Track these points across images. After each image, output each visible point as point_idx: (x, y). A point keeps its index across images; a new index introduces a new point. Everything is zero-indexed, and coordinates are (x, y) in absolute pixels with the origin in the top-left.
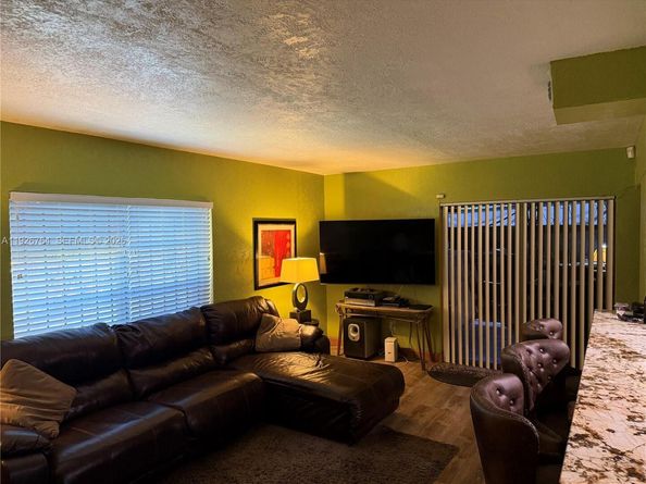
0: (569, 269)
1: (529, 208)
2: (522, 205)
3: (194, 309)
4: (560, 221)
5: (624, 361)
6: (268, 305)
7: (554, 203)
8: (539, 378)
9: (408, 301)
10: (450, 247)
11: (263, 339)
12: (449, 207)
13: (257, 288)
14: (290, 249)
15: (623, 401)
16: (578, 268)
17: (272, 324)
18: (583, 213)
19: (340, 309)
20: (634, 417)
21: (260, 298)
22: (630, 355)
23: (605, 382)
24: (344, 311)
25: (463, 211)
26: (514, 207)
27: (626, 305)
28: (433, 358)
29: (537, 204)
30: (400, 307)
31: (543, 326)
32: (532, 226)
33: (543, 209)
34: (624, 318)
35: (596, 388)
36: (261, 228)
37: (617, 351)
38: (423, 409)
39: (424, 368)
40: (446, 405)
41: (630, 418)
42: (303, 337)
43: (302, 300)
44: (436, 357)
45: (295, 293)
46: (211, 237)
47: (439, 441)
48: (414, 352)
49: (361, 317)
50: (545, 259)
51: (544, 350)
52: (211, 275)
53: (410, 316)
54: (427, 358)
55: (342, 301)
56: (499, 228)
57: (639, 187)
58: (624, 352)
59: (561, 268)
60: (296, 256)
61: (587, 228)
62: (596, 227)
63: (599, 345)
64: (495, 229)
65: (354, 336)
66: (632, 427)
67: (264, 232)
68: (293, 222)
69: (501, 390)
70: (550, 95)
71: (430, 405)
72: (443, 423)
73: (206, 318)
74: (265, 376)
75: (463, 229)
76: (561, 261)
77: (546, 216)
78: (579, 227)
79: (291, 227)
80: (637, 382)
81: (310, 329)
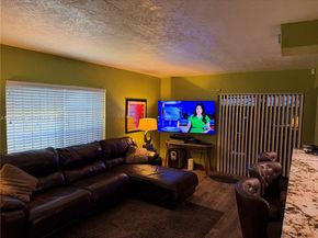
0: (280, 128)
1: (262, 97)
4: (276, 105)
5: (309, 173)
6: (132, 141)
7: (274, 96)
8: (267, 180)
12: (223, 96)
14: (143, 114)
15: (310, 192)
16: (284, 128)
17: (134, 150)
18: (287, 100)
19: (167, 144)
20: (316, 200)
21: (129, 137)
25: (229, 98)
27: (308, 146)
28: (212, 169)
29: (266, 96)
30: (196, 144)
31: (268, 155)
34: (308, 153)
37: (305, 168)
39: (207, 174)
40: (218, 192)
42: (149, 157)
43: (149, 139)
45: (145, 136)
46: (105, 106)
48: (202, 166)
49: (178, 148)
52: (104, 125)
53: (201, 148)
54: (209, 169)
55: (168, 141)
56: (246, 107)
58: (309, 169)
60: (146, 117)
61: (290, 108)
62: (294, 108)
63: (296, 165)
65: (173, 157)
67: (131, 105)
68: (145, 101)
70: (280, 41)
71: (210, 192)
72: (216, 200)
73: (102, 147)
74: (131, 176)
77: (270, 101)
78: (286, 108)
81: (152, 154)
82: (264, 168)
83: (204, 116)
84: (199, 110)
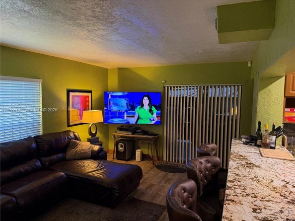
0: (221, 116)
1: (204, 89)
2: (200, 87)
3: (30, 138)
4: (217, 95)
5: (248, 169)
6: (75, 135)
7: (215, 87)
8: (205, 177)
9: (147, 132)
10: (167, 106)
11: (70, 153)
12: (168, 87)
13: (69, 126)
14: (88, 106)
15: (249, 197)
16: (225, 117)
17: (76, 145)
18: (228, 92)
19: (114, 136)
20: (256, 209)
21: (70, 131)
22: (250, 165)
23: (239, 183)
24: (117, 137)
25: (174, 90)
26: (197, 88)
27: (246, 137)
28: (159, 159)
29: (207, 87)
30: (144, 135)
31: (208, 147)
32: (205, 98)
33: (210, 90)
34: (246, 143)
35: (235, 188)
36: (71, 94)
37: (243, 163)
38: (152, 185)
39: (154, 164)
40: (163, 183)
41: (254, 211)
42: (93, 152)
43: (94, 132)
44: (160, 158)
45: (90, 129)
46: (41, 98)
47: (158, 203)
48: (150, 156)
49: (125, 140)
50: (210, 112)
51: (208, 162)
52: (41, 119)
53: (149, 139)
54: (156, 159)
55: (116, 132)
56: (190, 98)
57: (253, 80)
58: (247, 163)
59: (217, 116)
60: (92, 109)
61: (229, 99)
62: (233, 98)
63: (235, 159)
64: (188, 98)
65: (121, 149)
66: (256, 217)
67: (73, 96)
68: (90, 92)
69: (184, 189)
70: (216, 26)
71: (155, 184)
72: (160, 193)
73: (37, 142)
74: (68, 174)
75: (174, 98)
76: (217, 113)
77: (211, 93)
78: (226, 98)
79: (89, 94)
80: (255, 183)
81: (96, 148)
82: (202, 164)
83: (151, 107)
84: (146, 101)
